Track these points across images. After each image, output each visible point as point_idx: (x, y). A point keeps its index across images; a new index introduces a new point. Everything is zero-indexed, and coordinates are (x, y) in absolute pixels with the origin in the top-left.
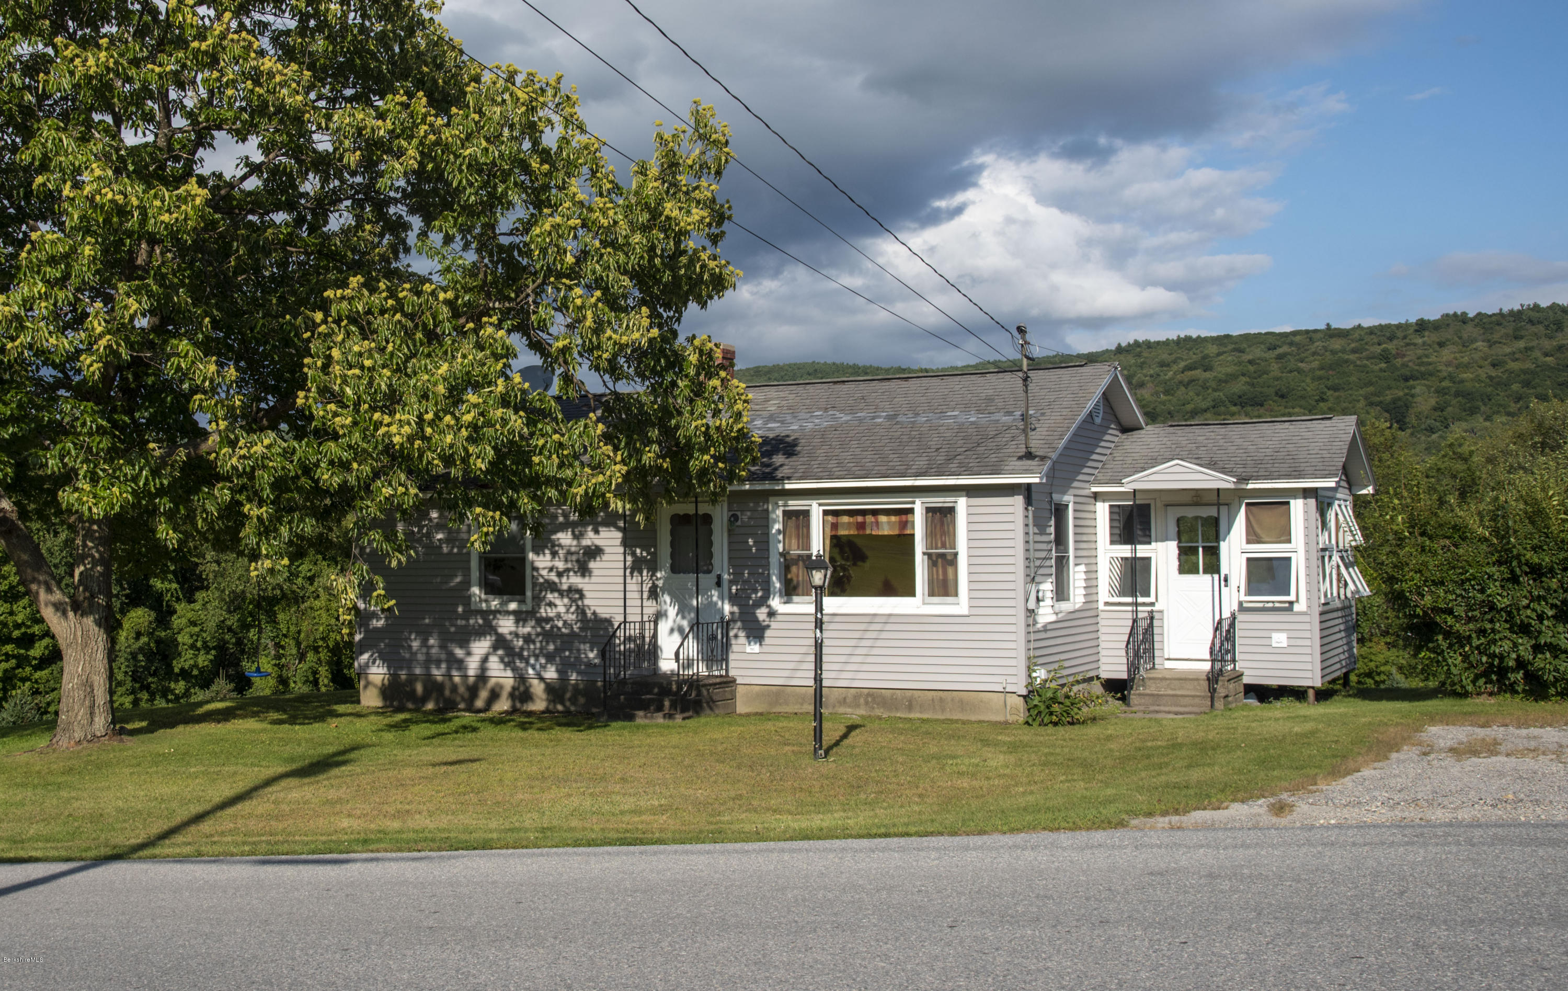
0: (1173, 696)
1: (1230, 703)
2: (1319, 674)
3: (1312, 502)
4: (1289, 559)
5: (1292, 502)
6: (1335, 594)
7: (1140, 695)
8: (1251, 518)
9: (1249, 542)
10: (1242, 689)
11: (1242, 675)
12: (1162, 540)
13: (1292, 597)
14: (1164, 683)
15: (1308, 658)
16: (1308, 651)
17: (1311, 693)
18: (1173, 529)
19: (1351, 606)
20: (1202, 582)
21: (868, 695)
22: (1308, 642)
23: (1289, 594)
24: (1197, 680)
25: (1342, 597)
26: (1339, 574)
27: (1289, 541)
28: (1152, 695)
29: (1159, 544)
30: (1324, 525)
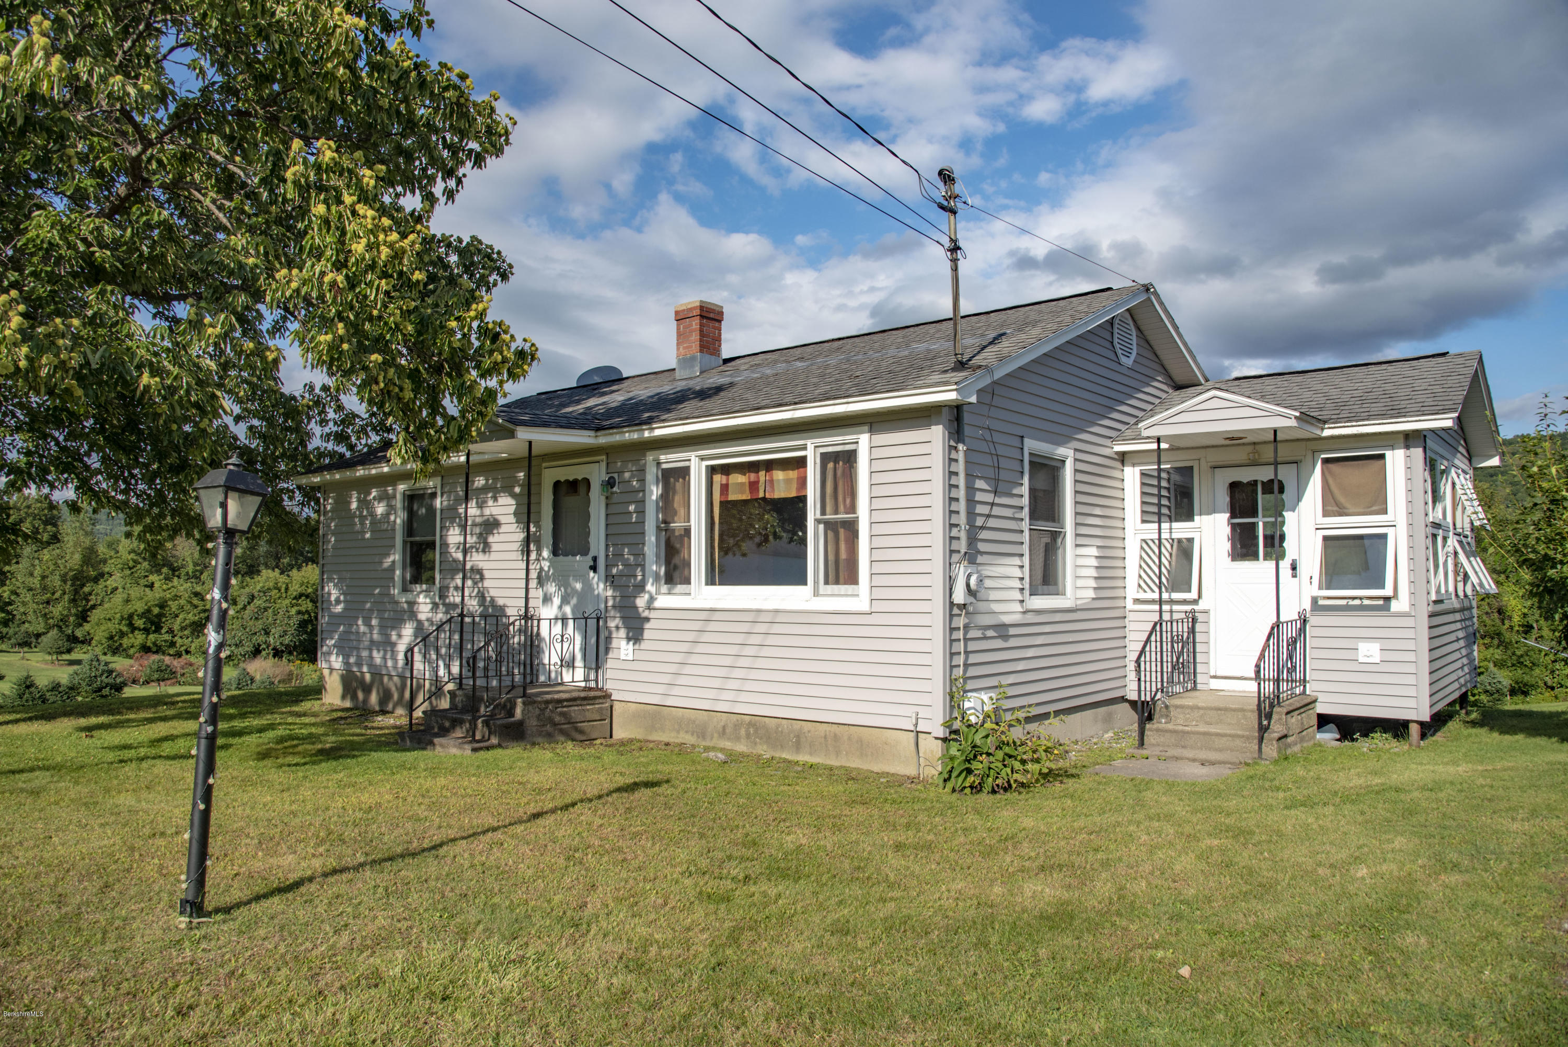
0: (1205, 734)
1: (1289, 746)
2: (1426, 701)
3: (1418, 453)
4: (1384, 537)
5: (1389, 454)
6: (1451, 589)
7: (1158, 730)
8: (1331, 481)
9: (1326, 514)
10: (1314, 721)
11: (1315, 701)
12: (1209, 513)
13: (1388, 591)
14: (1196, 714)
15: (1411, 680)
16: (1411, 668)
17: (1414, 729)
18: (1224, 498)
19: (1471, 608)
20: (1262, 568)
21: (750, 724)
22: (1411, 657)
23: (1383, 587)
24: (1242, 710)
25: (1461, 594)
26: (1456, 564)
27: (1385, 512)
28: (1175, 732)
29: (1204, 517)
30: (1436, 497)
